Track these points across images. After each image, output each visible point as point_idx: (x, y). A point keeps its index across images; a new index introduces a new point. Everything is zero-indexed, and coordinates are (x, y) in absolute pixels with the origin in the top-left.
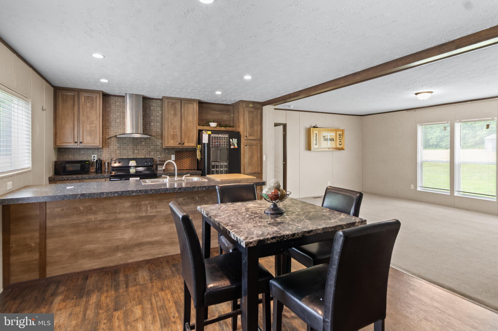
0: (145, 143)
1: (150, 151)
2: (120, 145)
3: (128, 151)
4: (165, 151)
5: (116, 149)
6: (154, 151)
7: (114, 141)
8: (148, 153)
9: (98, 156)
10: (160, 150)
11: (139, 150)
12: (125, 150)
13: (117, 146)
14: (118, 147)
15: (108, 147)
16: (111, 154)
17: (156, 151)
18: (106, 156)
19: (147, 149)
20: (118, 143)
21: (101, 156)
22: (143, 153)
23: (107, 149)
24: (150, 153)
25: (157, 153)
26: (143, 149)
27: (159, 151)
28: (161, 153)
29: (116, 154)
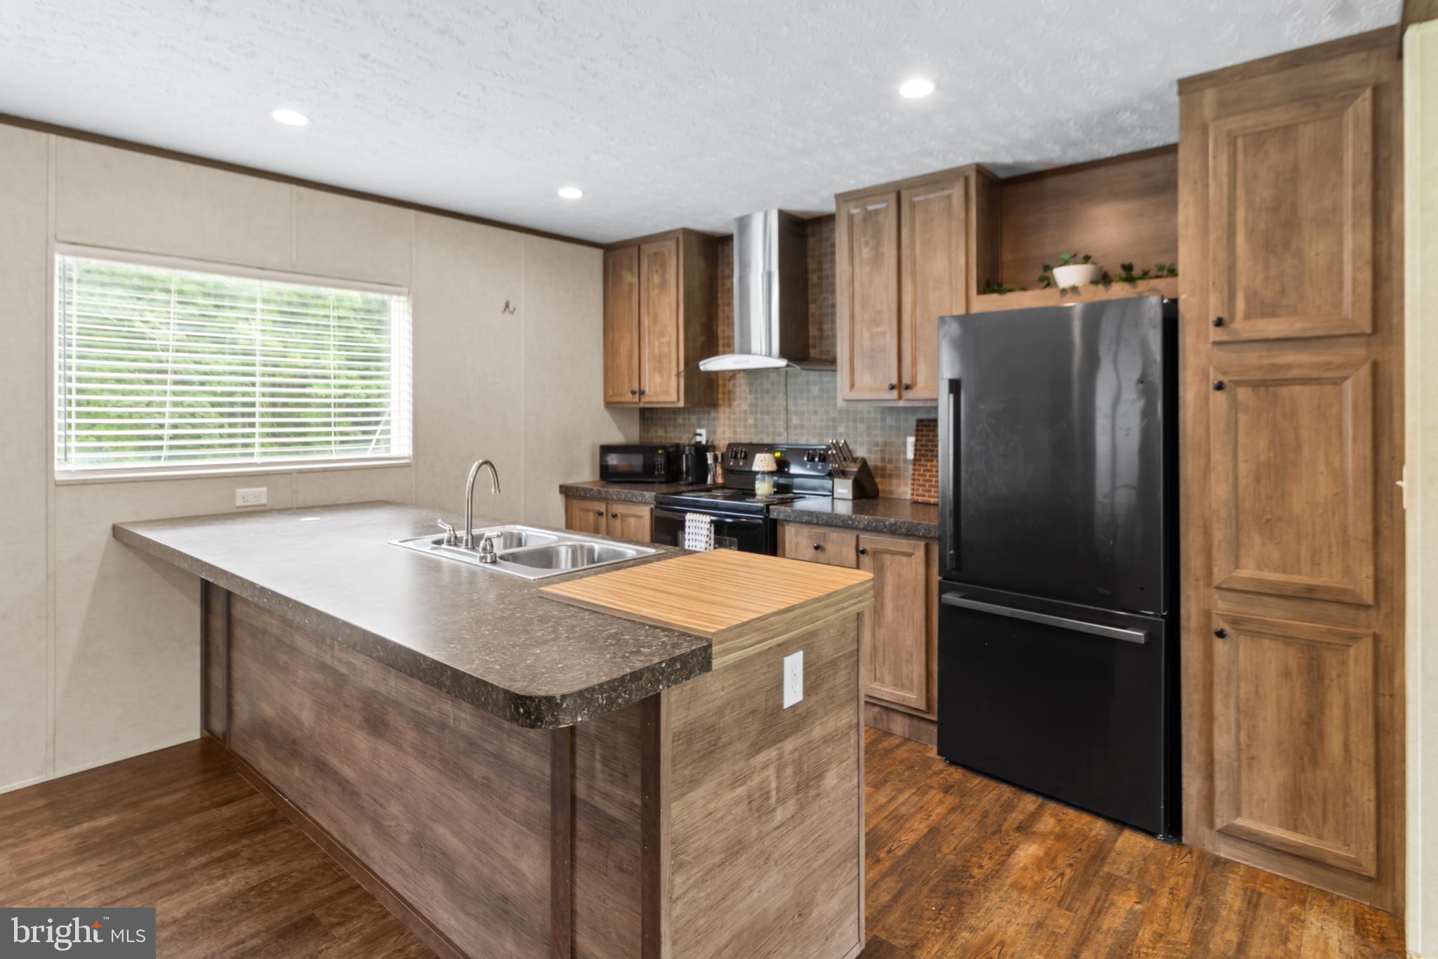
0: (821, 390)
1: (834, 419)
2: (756, 398)
3: (773, 419)
4: (884, 420)
5: (745, 412)
6: (848, 420)
7: (740, 386)
8: (828, 427)
9: (708, 433)
10: (866, 416)
11: (802, 413)
12: (768, 413)
13: (749, 401)
14: (751, 405)
15: (730, 406)
16: (735, 427)
17: (855, 421)
18: (724, 432)
19: (827, 412)
20: (751, 392)
21: (715, 432)
22: (814, 427)
23: (728, 410)
24: (835, 428)
25: (855, 428)
26: (815, 413)
27: (862, 421)
28: (869, 428)
29: (745, 426)
